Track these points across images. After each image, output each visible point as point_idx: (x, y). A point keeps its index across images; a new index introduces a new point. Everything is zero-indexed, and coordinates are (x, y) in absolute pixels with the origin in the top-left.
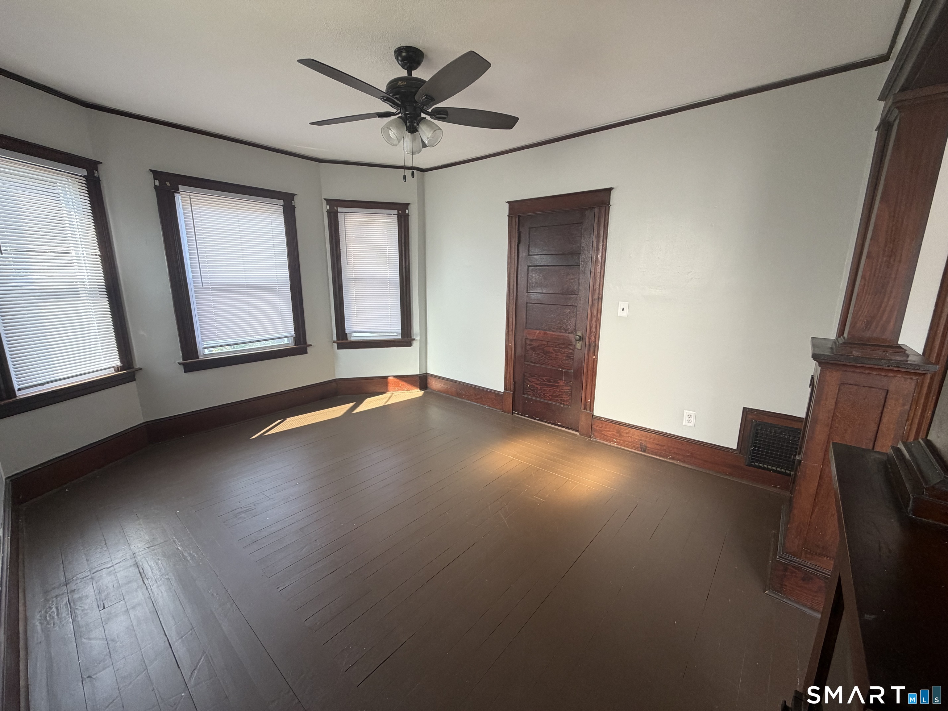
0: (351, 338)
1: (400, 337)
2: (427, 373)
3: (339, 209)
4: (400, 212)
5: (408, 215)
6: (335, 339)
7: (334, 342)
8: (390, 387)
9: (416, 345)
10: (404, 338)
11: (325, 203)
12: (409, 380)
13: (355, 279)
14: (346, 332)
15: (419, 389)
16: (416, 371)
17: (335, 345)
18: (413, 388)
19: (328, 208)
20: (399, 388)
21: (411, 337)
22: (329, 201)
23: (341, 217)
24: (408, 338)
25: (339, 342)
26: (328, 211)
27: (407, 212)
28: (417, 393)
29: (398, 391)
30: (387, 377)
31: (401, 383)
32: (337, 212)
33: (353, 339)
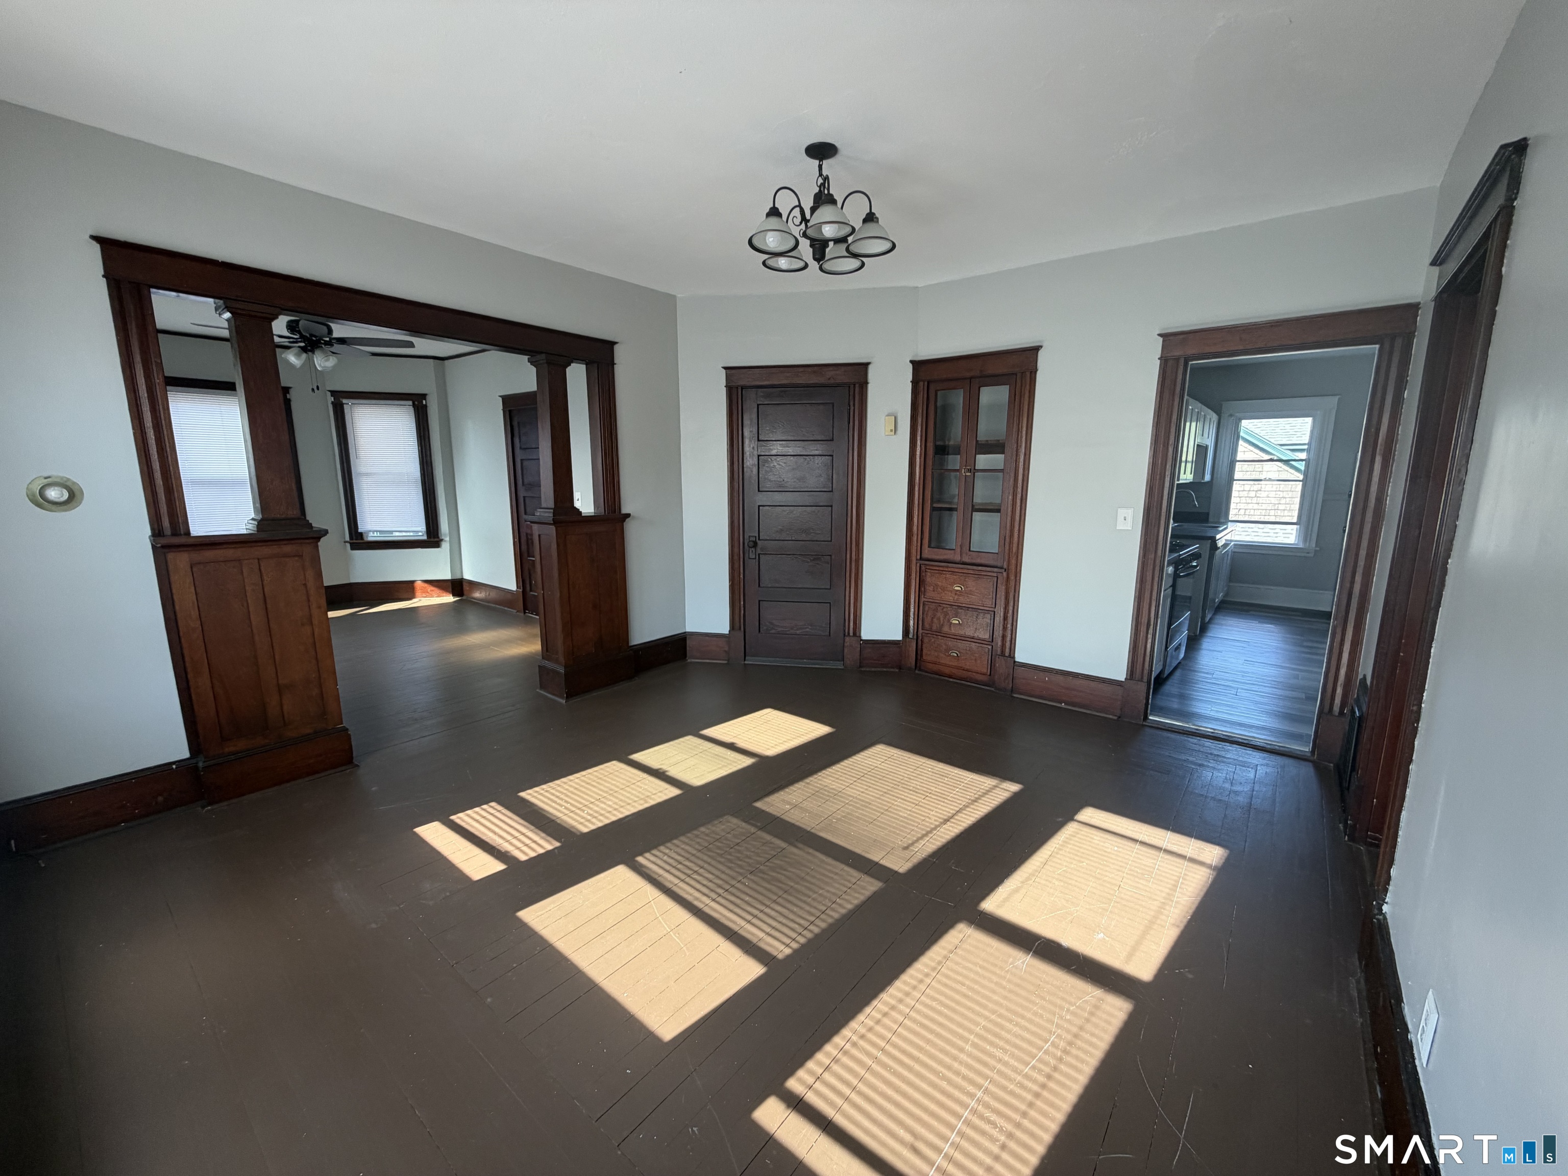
0: (367, 537)
1: (425, 538)
2: (463, 579)
3: (344, 401)
4: (416, 403)
5: (426, 406)
6: (347, 538)
7: (345, 542)
8: (418, 593)
9: (445, 546)
10: (430, 538)
11: (329, 394)
12: (439, 584)
13: (367, 474)
14: (360, 530)
15: (451, 595)
16: (447, 576)
17: (348, 545)
18: (444, 594)
19: (333, 400)
20: (427, 594)
21: (438, 538)
22: (333, 393)
23: (347, 409)
24: (434, 538)
25: (351, 541)
26: (332, 403)
27: (424, 402)
28: (449, 599)
29: (425, 597)
30: (413, 582)
31: (430, 588)
32: (342, 405)
33: (370, 539)
